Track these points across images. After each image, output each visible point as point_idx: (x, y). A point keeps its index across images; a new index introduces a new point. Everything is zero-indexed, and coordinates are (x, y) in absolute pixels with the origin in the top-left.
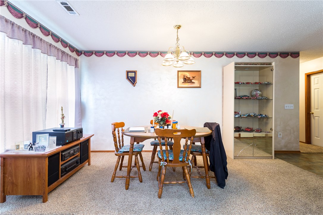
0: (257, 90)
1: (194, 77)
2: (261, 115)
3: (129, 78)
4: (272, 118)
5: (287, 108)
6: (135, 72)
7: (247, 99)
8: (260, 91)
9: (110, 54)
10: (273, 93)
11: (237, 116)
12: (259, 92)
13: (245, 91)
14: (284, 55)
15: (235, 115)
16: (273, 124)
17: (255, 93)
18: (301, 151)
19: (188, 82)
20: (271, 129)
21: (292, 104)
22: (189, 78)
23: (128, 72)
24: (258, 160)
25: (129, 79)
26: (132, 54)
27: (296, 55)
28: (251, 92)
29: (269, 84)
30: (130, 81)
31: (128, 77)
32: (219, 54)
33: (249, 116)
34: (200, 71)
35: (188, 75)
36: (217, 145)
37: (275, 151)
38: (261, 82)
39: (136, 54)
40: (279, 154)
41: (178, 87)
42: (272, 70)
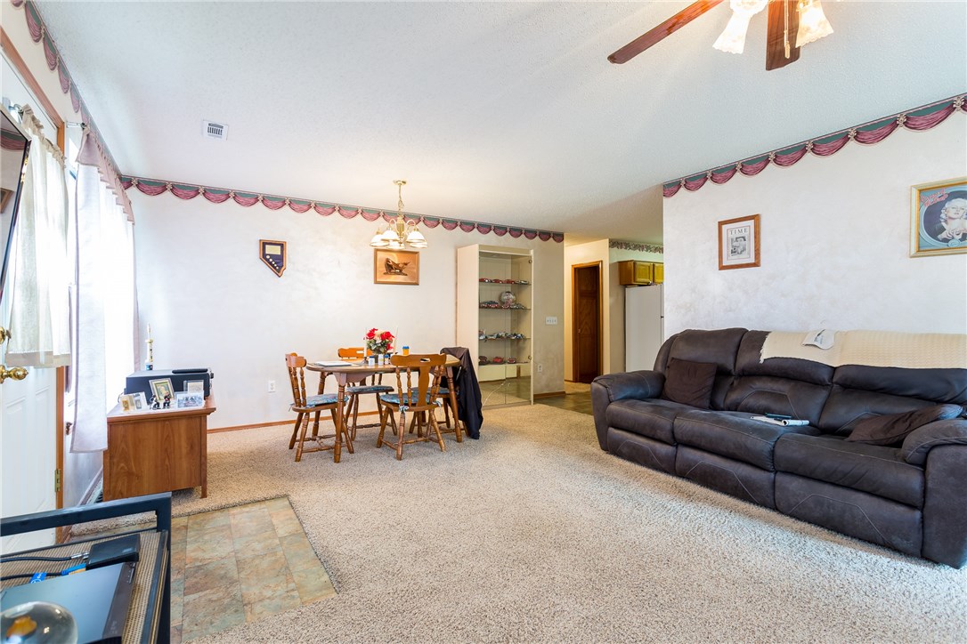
0: (509, 292)
1: (406, 264)
2: (515, 335)
3: (268, 257)
4: (530, 339)
5: (549, 323)
6: (282, 245)
7: (496, 308)
8: (514, 295)
9: (217, 195)
10: (531, 298)
11: (481, 338)
12: (511, 296)
13: (493, 294)
14: (545, 235)
15: (480, 335)
16: (531, 348)
17: (506, 297)
18: (567, 392)
19: (396, 273)
20: (529, 357)
21: (554, 316)
22: (397, 265)
23: (264, 244)
24: (513, 408)
25: (268, 260)
26: (274, 202)
27: (559, 237)
28: (500, 297)
29: (527, 284)
30: (270, 263)
31: (264, 255)
32: (450, 224)
33: (498, 337)
34: (417, 253)
35: (395, 259)
36: (470, 378)
37: (534, 396)
38: (515, 279)
39: (284, 204)
40: (539, 398)
41: (376, 282)
42: (530, 262)
